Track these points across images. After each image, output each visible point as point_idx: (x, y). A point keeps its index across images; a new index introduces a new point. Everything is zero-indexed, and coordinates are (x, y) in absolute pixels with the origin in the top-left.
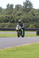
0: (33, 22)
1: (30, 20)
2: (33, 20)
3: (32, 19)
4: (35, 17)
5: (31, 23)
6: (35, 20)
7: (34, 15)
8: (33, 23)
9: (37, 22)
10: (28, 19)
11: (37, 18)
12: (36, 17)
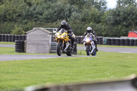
0: (26, 21)
1: (19, 15)
2: (27, 15)
3: (24, 13)
4: (32, 9)
5: (21, 22)
6: (32, 15)
7: (30, 4)
8: (26, 23)
9: (35, 21)
10: (16, 13)
11: (36, 11)
12: (34, 9)
